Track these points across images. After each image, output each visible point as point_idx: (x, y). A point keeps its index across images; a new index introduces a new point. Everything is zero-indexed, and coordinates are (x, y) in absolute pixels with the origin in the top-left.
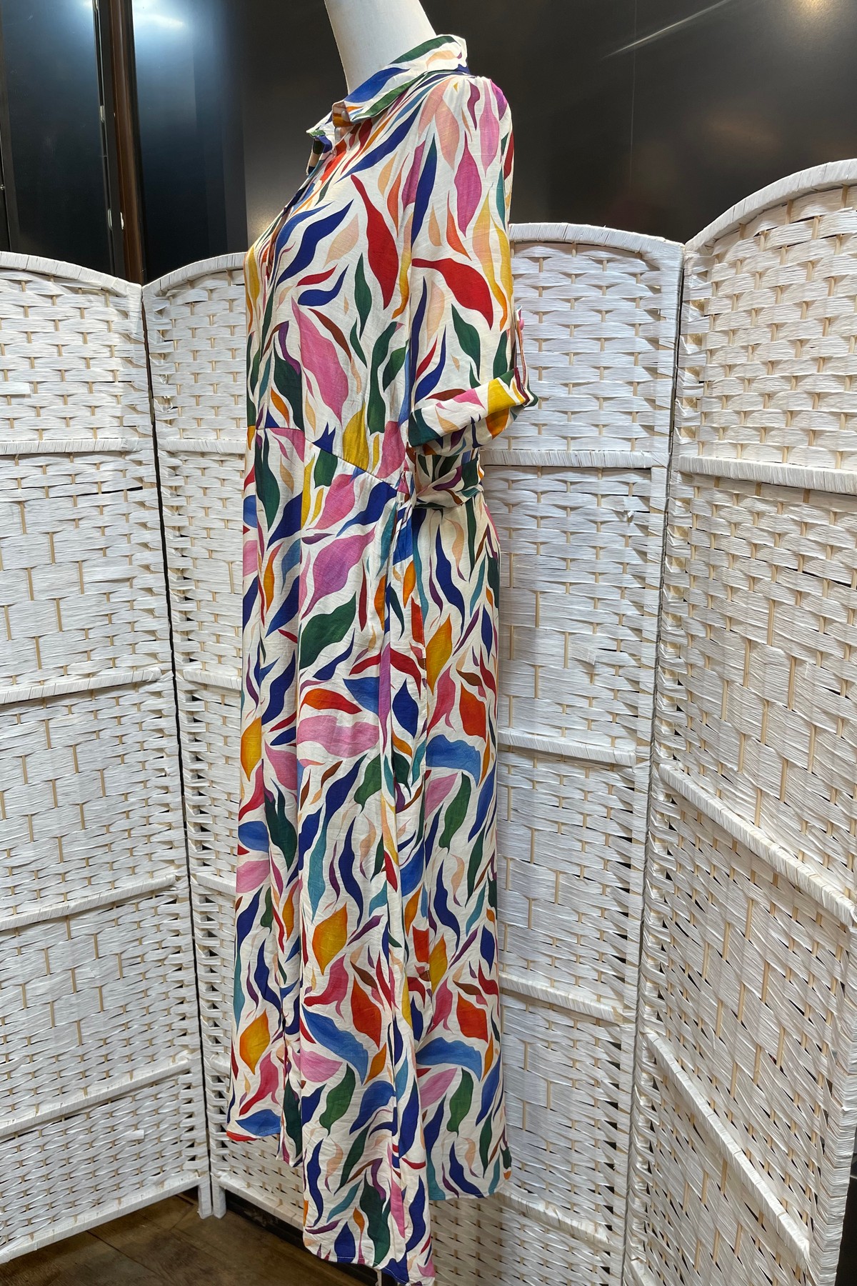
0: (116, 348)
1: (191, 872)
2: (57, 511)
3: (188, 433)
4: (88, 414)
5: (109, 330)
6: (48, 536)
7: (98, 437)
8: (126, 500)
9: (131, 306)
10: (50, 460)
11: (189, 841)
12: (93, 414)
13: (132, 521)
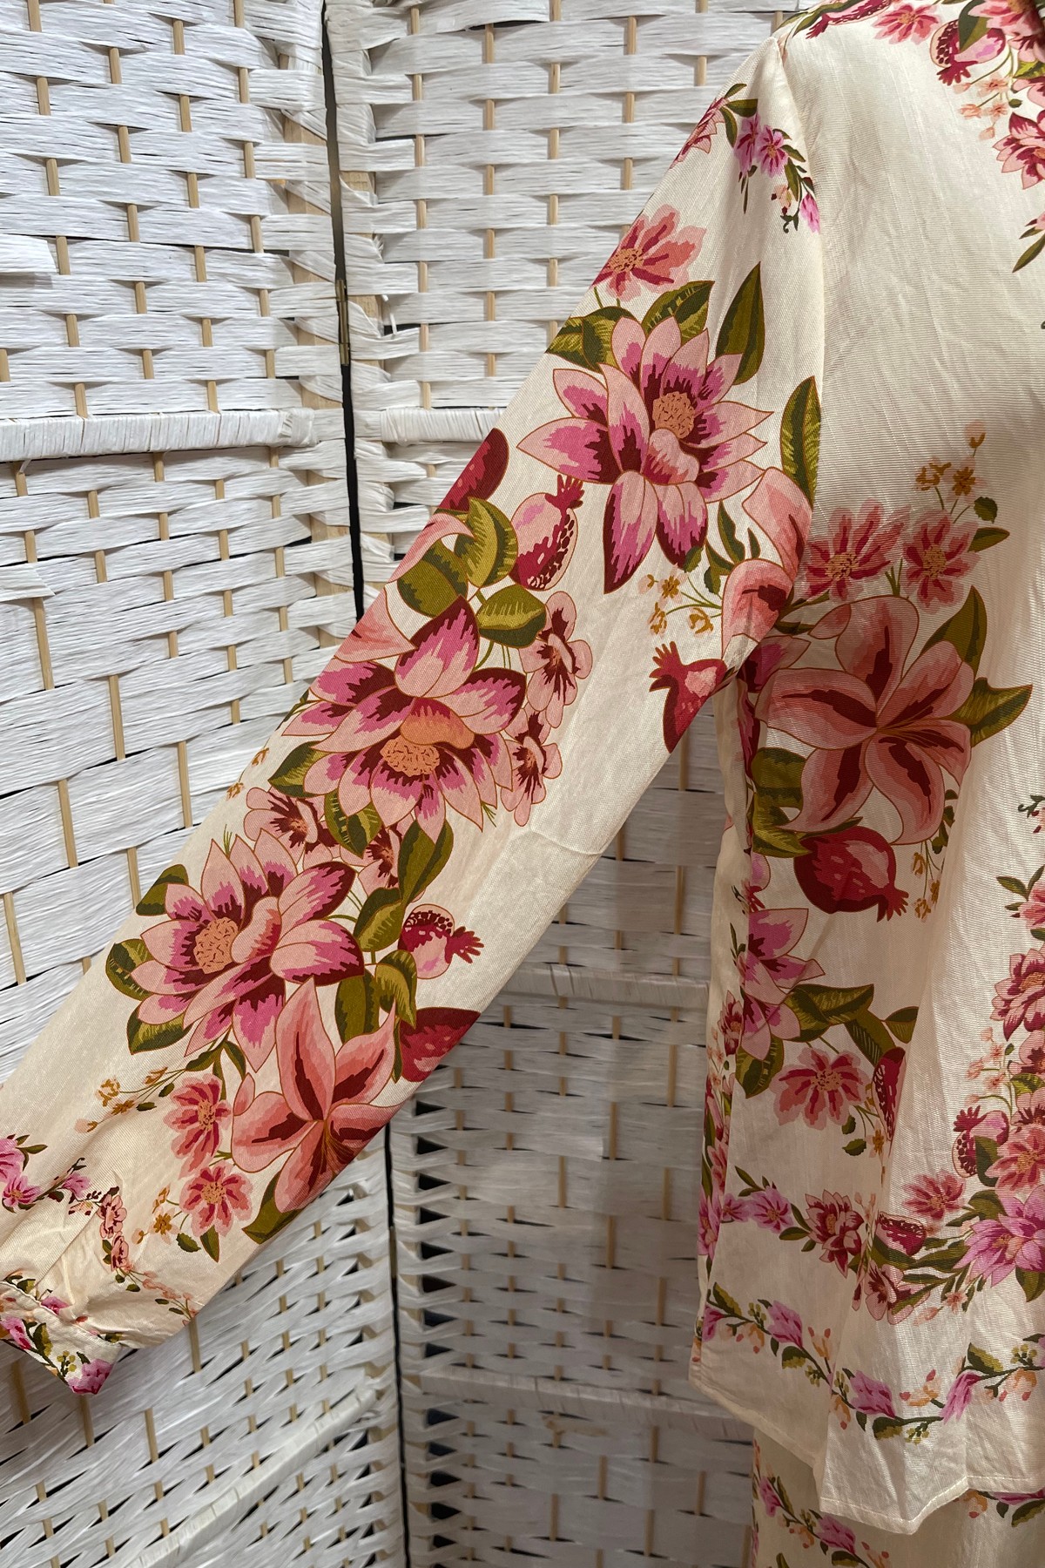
0: (257, 153)
1: (404, 1371)
2: (127, 616)
3: (445, 393)
4: (195, 341)
5: (241, 96)
6: (104, 686)
7: (221, 406)
8: (280, 571)
9: (298, 29)
10: (106, 475)
11: (403, 1314)
12: (206, 341)
13: (294, 624)
